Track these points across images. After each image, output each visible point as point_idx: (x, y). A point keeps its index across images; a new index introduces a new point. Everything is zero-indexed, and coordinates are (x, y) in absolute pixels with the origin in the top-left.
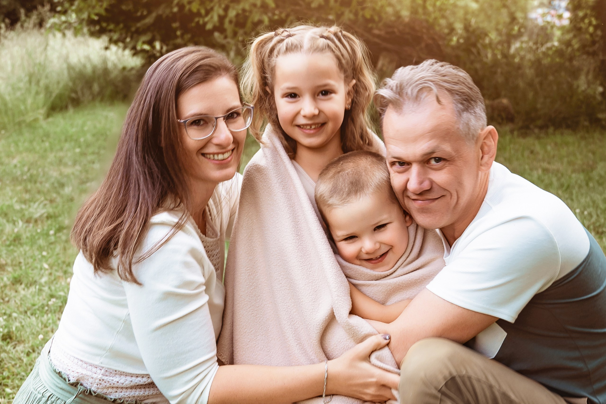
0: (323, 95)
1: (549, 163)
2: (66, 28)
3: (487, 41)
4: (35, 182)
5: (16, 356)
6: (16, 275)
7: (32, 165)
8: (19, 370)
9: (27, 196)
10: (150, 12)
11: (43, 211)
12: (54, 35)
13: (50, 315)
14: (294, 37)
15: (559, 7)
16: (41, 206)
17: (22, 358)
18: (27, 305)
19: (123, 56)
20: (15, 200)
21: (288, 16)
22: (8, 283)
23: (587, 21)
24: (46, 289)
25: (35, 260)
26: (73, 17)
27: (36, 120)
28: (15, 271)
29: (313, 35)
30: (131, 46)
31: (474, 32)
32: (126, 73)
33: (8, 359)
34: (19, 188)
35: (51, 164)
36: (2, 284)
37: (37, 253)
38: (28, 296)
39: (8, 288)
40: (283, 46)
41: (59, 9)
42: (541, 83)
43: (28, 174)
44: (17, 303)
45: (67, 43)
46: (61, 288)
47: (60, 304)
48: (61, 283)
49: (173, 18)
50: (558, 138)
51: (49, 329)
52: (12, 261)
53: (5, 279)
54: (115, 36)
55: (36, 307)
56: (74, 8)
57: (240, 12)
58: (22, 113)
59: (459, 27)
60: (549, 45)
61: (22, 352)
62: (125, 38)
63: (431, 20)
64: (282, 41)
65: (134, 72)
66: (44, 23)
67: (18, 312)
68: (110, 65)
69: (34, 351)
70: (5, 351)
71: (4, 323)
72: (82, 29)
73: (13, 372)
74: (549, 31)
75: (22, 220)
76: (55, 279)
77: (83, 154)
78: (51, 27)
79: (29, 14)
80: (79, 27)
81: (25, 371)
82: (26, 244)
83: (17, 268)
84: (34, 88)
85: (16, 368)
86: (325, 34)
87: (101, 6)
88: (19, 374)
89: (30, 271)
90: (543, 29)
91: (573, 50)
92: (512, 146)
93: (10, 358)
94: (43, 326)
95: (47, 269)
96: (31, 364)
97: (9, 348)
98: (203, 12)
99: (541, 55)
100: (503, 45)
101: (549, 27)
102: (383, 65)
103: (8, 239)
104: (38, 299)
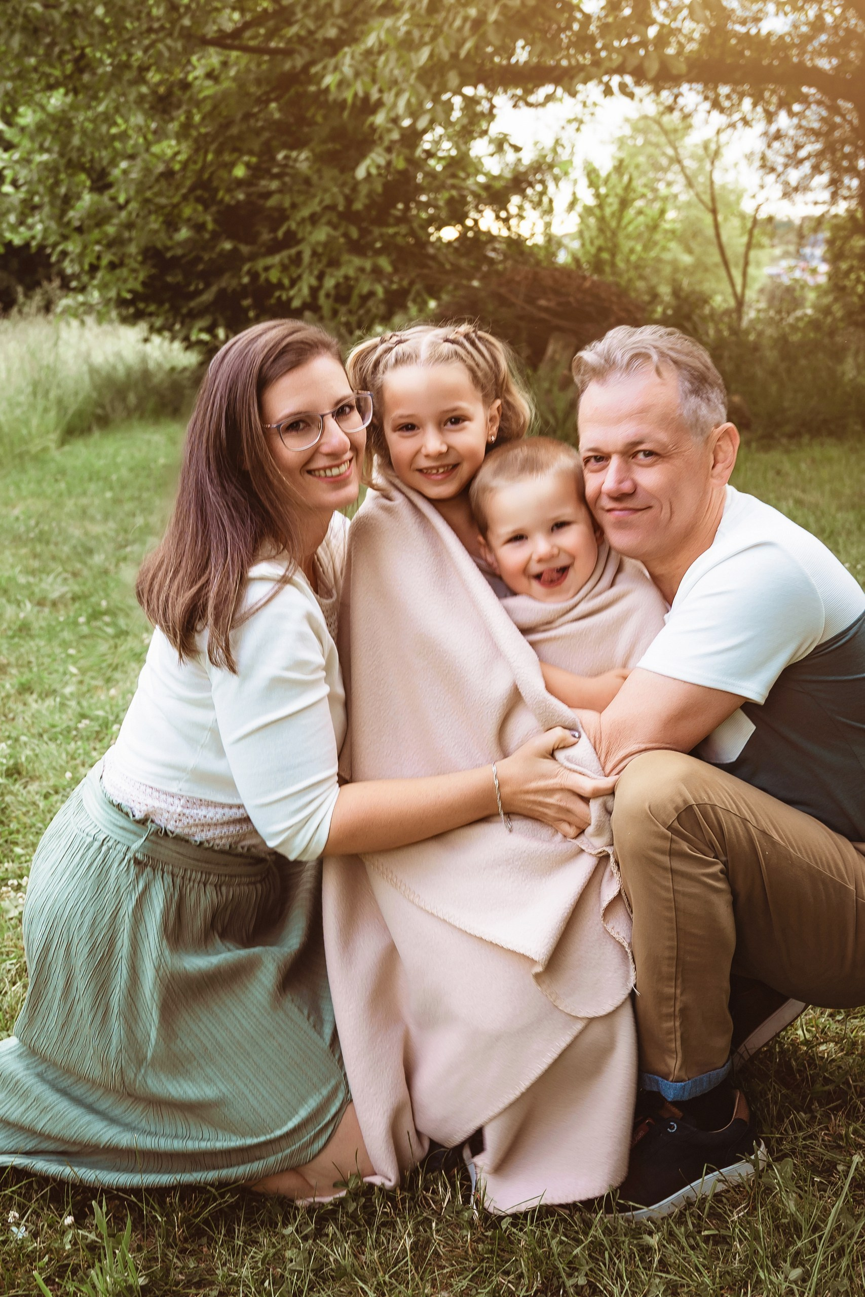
0: (452, 423)
1: (804, 491)
2: (85, 313)
3: (707, 310)
4: (48, 543)
5: (28, 800)
6: (23, 680)
7: (42, 516)
8: (34, 820)
9: (36, 564)
10: (208, 285)
11: (65, 589)
12: (68, 324)
13: (79, 743)
14: (407, 343)
15: (812, 255)
16: (59, 580)
17: (38, 802)
18: (43, 725)
19: (171, 350)
20: (18, 569)
21: (412, 283)
22: (12, 691)
23: (853, 276)
24: (73, 703)
25: (55, 660)
26: (95, 296)
27: (45, 450)
28: (22, 674)
29: (434, 339)
30: (181, 335)
31: (686, 299)
32: (175, 376)
33: (16, 804)
34: (23, 551)
35: (70, 515)
36: (3, 694)
37: (58, 650)
38: (44, 712)
39: (13, 699)
40: (391, 357)
41: (74, 284)
42: (789, 371)
43: (37, 531)
44: (26, 722)
45: (88, 334)
46: (99, 705)
47: (97, 728)
48: (99, 697)
49: (244, 291)
50: (817, 452)
51: (78, 761)
52: (17, 659)
53: (8, 686)
54: (158, 322)
55: (58, 729)
56: (95, 282)
57: (341, 280)
58: (23, 440)
59: (665, 290)
60: (799, 313)
61: (37, 793)
62: (173, 324)
63: (623, 282)
64: (389, 350)
65: (187, 374)
66: (53, 307)
67: (29, 734)
68: (151, 365)
69: (57, 792)
70: (11, 793)
71: (8, 751)
72: (108, 312)
73: (25, 824)
74: (798, 293)
75: (30, 601)
76: (88, 691)
77: (117, 501)
78: (64, 312)
79: (30, 293)
80: (104, 310)
81: (43, 821)
82: (40, 636)
83: (25, 670)
84: (41, 403)
85: (29, 818)
86: (451, 337)
87: (136, 279)
88: (34, 825)
89: (45, 675)
90: (789, 290)
91: (834, 319)
92: (748, 464)
93: (19, 802)
94: (69, 758)
95: (75, 675)
96: (51, 812)
97: (17, 787)
98: (286, 282)
99: (787, 330)
100: (730, 316)
101: (798, 288)
102: (555, 352)
103: (10, 628)
104: (60, 718)
